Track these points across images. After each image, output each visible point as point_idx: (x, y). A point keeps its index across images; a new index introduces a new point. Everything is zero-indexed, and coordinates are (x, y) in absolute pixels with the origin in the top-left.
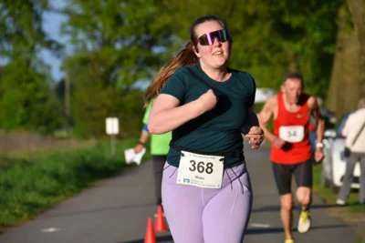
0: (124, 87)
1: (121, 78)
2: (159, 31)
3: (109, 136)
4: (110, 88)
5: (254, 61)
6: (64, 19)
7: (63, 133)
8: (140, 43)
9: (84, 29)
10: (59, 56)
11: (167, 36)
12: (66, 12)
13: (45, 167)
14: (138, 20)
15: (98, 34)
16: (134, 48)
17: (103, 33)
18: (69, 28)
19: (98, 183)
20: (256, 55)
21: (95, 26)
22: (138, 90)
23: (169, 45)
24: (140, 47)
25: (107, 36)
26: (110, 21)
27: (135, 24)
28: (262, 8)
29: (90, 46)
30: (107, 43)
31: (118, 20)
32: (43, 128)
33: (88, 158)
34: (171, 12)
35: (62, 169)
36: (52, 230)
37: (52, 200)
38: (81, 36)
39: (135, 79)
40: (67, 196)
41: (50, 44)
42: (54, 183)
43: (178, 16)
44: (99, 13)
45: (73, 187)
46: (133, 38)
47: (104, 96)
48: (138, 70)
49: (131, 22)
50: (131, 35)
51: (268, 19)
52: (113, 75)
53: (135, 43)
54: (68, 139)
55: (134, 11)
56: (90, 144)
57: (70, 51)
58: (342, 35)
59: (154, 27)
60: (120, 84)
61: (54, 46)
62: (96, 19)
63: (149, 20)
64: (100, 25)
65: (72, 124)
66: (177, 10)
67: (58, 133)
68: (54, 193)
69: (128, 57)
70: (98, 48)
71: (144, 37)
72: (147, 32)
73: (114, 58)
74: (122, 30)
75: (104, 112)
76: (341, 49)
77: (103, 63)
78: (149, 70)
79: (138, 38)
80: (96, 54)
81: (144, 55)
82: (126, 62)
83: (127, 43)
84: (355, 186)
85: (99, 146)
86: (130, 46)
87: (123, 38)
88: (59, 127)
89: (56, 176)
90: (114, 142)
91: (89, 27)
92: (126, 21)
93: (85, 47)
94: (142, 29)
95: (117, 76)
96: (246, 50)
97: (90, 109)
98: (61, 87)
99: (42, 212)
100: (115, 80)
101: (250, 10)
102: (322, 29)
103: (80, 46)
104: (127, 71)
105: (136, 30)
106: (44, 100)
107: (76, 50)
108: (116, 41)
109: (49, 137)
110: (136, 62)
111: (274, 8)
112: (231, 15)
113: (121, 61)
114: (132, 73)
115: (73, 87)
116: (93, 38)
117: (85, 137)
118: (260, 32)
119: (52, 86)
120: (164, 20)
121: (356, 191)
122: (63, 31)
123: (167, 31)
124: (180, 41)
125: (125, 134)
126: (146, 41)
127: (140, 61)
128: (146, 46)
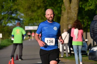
0: (4, 25)
1: (3, 23)
2: (14, 10)
5: (40, 18)
8: (8, 13)
11: (16, 12)
16: (7, 14)
20: (40, 17)
22: (8, 26)
23: (17, 14)
24: (9, 14)
27: (7, 8)
28: (42, 5)
31: (3, 7)
34: (17, 5)
39: (7, 23)
43: (19, 6)
46: (7, 12)
48: (8, 21)
49: (6, 8)
50: (6, 11)
51: (43, 8)
55: (7, 5)
58: (63, 12)
60: (3, 24)
63: (11, 7)
66: (19, 4)
69: (5, 17)
71: (10, 12)
72: (11, 10)
73: (1, 17)
74: (3, 10)
76: (62, 16)
78: (11, 20)
79: (8, 12)
82: (5, 18)
83: (5, 13)
84: (65, 52)
92: (5, 7)
94: (9, 10)
96: (38, 16)
101: (39, 5)
102: (57, 10)
104: (5, 21)
111: (45, 5)
112: (34, 6)
113: (3, 18)
114: (6, 21)
118: (41, 11)
120: (16, 7)
123: (16, 10)
124: (20, 13)
125: (4, 38)
126: (10, 13)
127: (9, 18)
128: (10, 14)
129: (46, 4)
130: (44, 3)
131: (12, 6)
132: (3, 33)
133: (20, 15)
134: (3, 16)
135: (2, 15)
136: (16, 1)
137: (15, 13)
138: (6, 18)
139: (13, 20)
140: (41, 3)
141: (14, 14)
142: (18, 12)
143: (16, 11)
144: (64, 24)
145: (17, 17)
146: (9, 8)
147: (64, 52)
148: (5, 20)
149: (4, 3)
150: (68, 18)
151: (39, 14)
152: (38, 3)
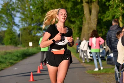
0: (34, 35)
1: (33, 33)
3: (30, 47)
4: (31, 35)
6: (20, 19)
7: (19, 46)
9: (24, 21)
10: (18, 28)
12: (20, 17)
13: (15, 54)
14: (37, 19)
15: (28, 22)
17: (29, 22)
18: (21, 21)
19: (27, 58)
21: (27, 21)
22: (37, 36)
25: (30, 23)
26: (30, 20)
27: (36, 20)
29: (26, 25)
30: (30, 25)
31: (32, 19)
32: (15, 45)
33: (25, 52)
35: (19, 55)
36: (16, 69)
37: (16, 62)
38: (24, 23)
39: (36, 33)
40: (20, 61)
41: (16, 25)
42: (17, 58)
44: (28, 18)
45: (21, 59)
46: (36, 23)
47: (29, 37)
48: (37, 31)
49: (35, 20)
52: (31, 32)
53: (36, 25)
54: (21, 47)
55: (36, 17)
56: (26, 49)
57: (21, 26)
58: (84, 22)
59: (41, 21)
60: (33, 34)
61: (17, 25)
62: (27, 19)
64: (28, 20)
65: (22, 44)
67: (18, 46)
68: (17, 60)
69: (35, 28)
70: (28, 26)
71: (38, 23)
72: (39, 22)
74: (33, 22)
75: (29, 41)
76: (84, 26)
77: (28, 29)
78: (40, 31)
80: (27, 27)
81: (38, 27)
83: (34, 25)
85: (28, 49)
86: (35, 25)
87: (34, 24)
88: (19, 44)
89: (17, 56)
90: (31, 48)
91: (25, 21)
92: (34, 20)
93: (25, 26)
94: (38, 21)
97: (26, 40)
98: (19, 35)
99: (14, 65)
100: (32, 33)
103: (23, 25)
104: (35, 31)
105: (36, 22)
106: (15, 38)
107: (23, 26)
108: (32, 24)
109: (16, 47)
110: (37, 29)
113: (33, 29)
115: (22, 35)
116: (26, 23)
117: (25, 47)
119: (17, 35)
122: (19, 22)
128: (39, 25)
129: (69, 15)
131: (40, 18)
132: (33, 41)
135: (32, 27)
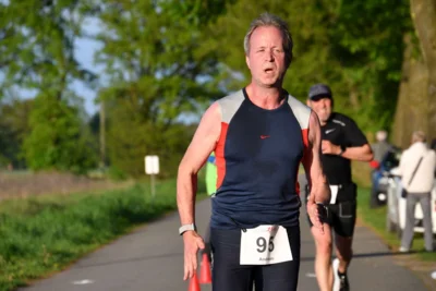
0: (166, 120)
1: (162, 112)
2: (204, 59)
4: (150, 123)
7: (98, 173)
8: (182, 71)
9: (121, 57)
10: (92, 88)
11: (213, 64)
12: (101, 38)
14: (180, 46)
15: (136, 62)
16: (176, 78)
17: (142, 61)
18: (104, 56)
21: (133, 54)
22: (181, 125)
23: (215, 73)
24: (183, 76)
25: (146, 65)
26: (149, 48)
27: (177, 50)
28: (319, 32)
29: (127, 76)
30: (146, 73)
31: (158, 47)
32: (75, 168)
34: (217, 38)
35: (96, 215)
36: (85, 281)
37: (85, 247)
38: (117, 65)
39: (178, 112)
41: (82, 74)
42: (86, 230)
43: (224, 41)
44: (136, 39)
45: (108, 233)
46: (175, 66)
48: (181, 103)
49: (172, 49)
50: (172, 63)
51: (325, 44)
52: (152, 109)
53: (177, 71)
54: (103, 179)
55: (176, 36)
56: (128, 185)
57: (105, 81)
59: (198, 54)
60: (161, 118)
61: (87, 76)
62: (134, 45)
63: (192, 46)
64: (138, 52)
65: (108, 163)
66: (223, 34)
67: (92, 173)
68: (88, 240)
69: (170, 88)
70: (136, 78)
71: (187, 65)
72: (191, 59)
73: (154, 89)
74: (163, 58)
77: (140, 94)
78: (192, 101)
79: (181, 67)
80: (134, 85)
81: (187, 85)
82: (167, 93)
83: (168, 72)
85: (137, 187)
86: (172, 75)
87: (164, 67)
88: (93, 166)
89: (89, 221)
90: (153, 182)
91: (126, 55)
92: (168, 48)
93: (121, 77)
94: (185, 57)
95: (157, 109)
96: (301, 80)
97: (127, 147)
98: (95, 122)
99: (74, 262)
100: (155, 113)
101: (306, 34)
102: (388, 55)
103: (116, 76)
104: (169, 104)
105: (178, 58)
106: (77, 136)
107: (112, 81)
108: (156, 70)
109: (82, 177)
110: (178, 94)
111: (331, 32)
113: (161, 93)
114: (175, 105)
115: (108, 122)
116: (131, 67)
117: (122, 177)
118: (317, 59)
119: (86, 121)
120: (209, 46)
121: (421, 235)
122: (97, 60)
123: (213, 59)
124: (228, 69)
125: (166, 174)
126: (189, 70)
127: (183, 92)
128: (189, 75)
129: (335, 27)
130: (329, 26)
131: (197, 39)
132: (163, 152)
133: (227, 77)
134: (162, 82)
135: (155, 82)
136: (214, 22)
137: (210, 69)
138: (174, 92)
139: (200, 98)
140: (313, 26)
141: (203, 75)
142: (221, 66)
143: (211, 60)
144: (416, 111)
145: (216, 85)
146: (185, 48)
147: (412, 229)
148: (167, 99)
149: (164, 30)
150: (432, 86)
151: (308, 71)
152: (301, 25)
